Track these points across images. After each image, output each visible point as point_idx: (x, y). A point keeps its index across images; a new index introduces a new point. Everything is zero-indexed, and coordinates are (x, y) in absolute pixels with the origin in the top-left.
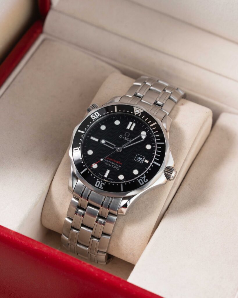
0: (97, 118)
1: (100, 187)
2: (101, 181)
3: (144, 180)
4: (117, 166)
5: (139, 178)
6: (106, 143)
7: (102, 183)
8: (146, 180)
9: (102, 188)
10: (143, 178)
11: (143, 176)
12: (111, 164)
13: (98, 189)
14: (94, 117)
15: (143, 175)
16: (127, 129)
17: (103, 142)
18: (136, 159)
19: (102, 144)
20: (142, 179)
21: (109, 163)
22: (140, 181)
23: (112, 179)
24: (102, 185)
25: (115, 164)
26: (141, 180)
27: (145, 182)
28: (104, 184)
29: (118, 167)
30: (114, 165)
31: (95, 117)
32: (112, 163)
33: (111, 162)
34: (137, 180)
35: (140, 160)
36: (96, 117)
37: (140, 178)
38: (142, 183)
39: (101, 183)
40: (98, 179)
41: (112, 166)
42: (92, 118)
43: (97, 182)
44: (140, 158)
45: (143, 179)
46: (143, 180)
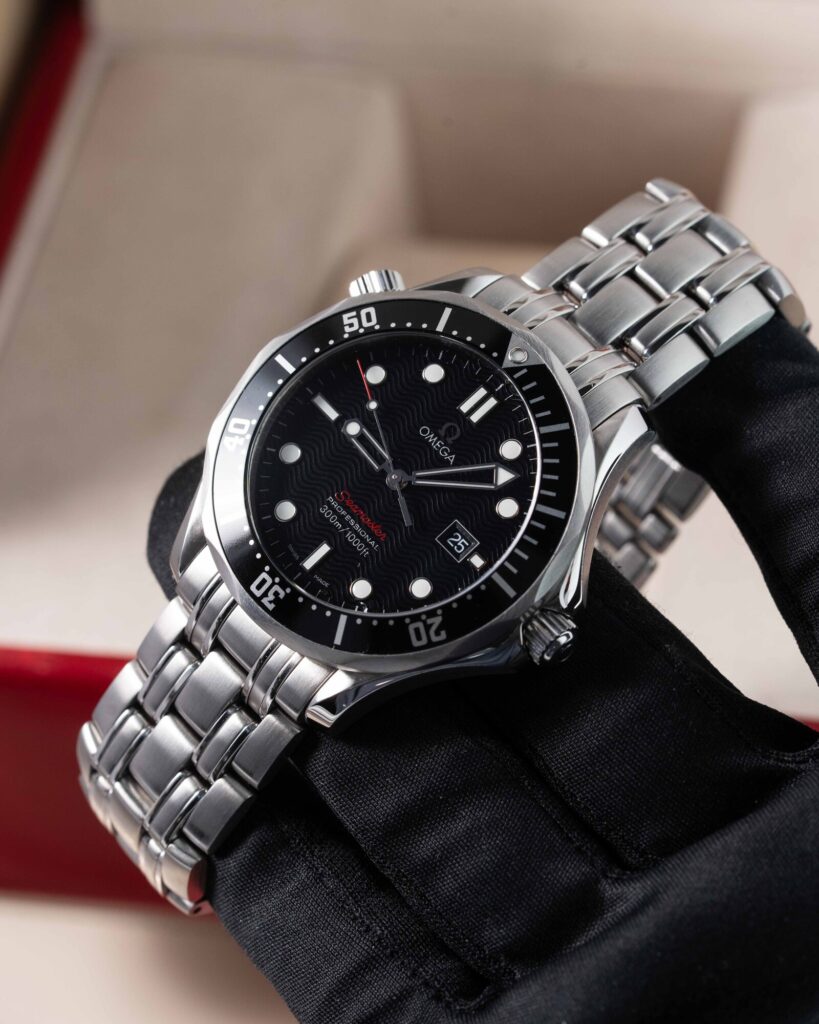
0: (361, 331)
1: (265, 601)
2: (277, 580)
3: (432, 632)
4: (363, 540)
5: (415, 618)
6: (361, 437)
7: (276, 588)
8: (437, 633)
9: (271, 607)
10: (429, 621)
11: (432, 614)
12: (345, 524)
13: (255, 604)
14: (351, 325)
15: (436, 609)
16: (460, 412)
17: (353, 428)
18: (444, 539)
19: (346, 438)
20: (424, 622)
21: (341, 518)
22: (417, 631)
23: (326, 585)
24: (276, 594)
25: (360, 531)
26: (420, 625)
27: (435, 639)
28: (282, 595)
29: (368, 545)
30: (355, 532)
31: (356, 327)
32: (352, 522)
33: (348, 517)
34: (407, 621)
35: (459, 548)
36: (361, 326)
37: (421, 620)
38: (419, 638)
39: (273, 584)
40: (267, 568)
41: (346, 532)
42: (343, 326)
43: (264, 575)
44: (461, 541)
45: (431, 625)
46: (428, 627)
